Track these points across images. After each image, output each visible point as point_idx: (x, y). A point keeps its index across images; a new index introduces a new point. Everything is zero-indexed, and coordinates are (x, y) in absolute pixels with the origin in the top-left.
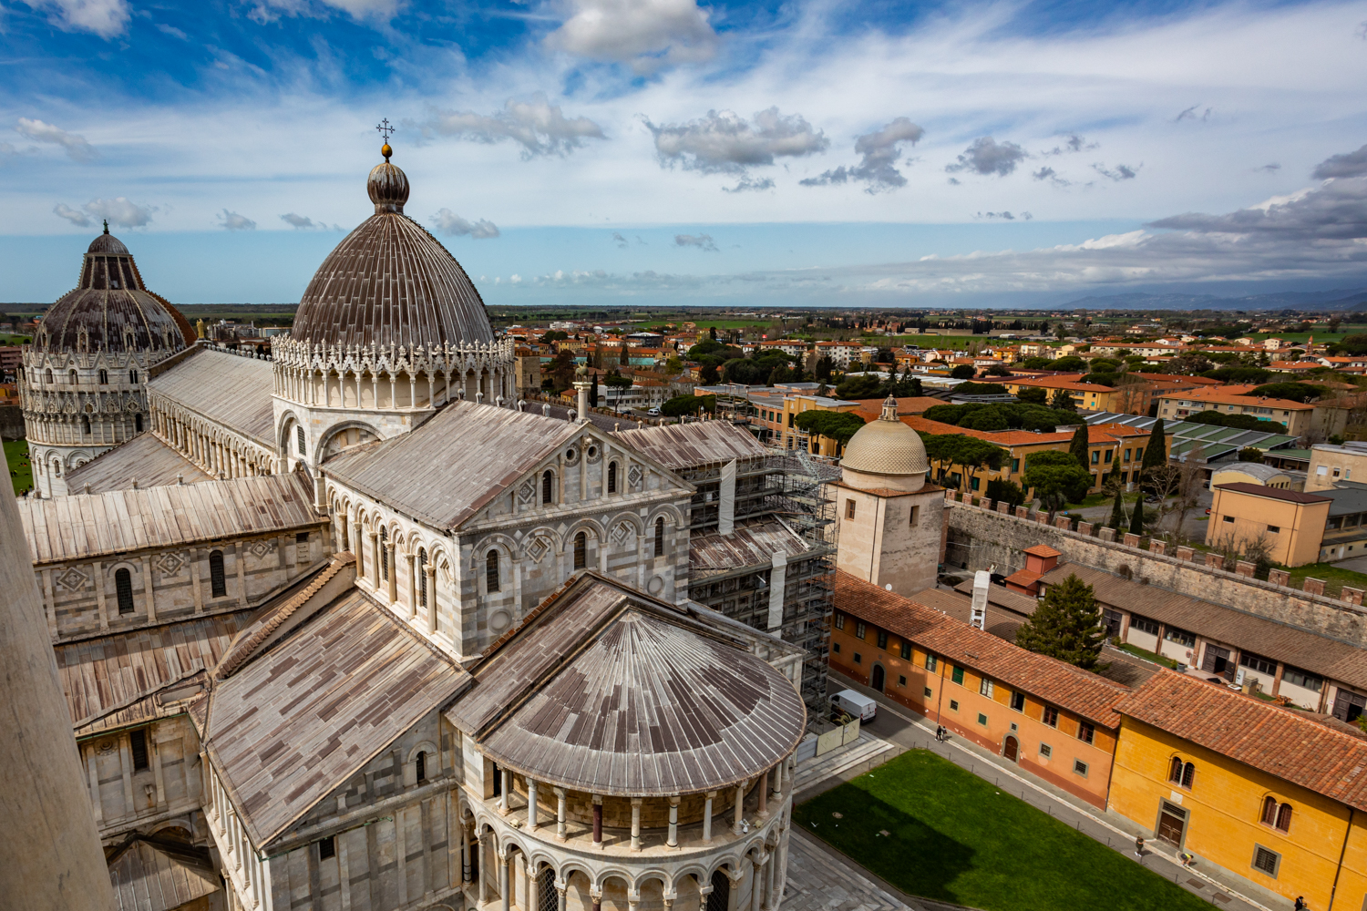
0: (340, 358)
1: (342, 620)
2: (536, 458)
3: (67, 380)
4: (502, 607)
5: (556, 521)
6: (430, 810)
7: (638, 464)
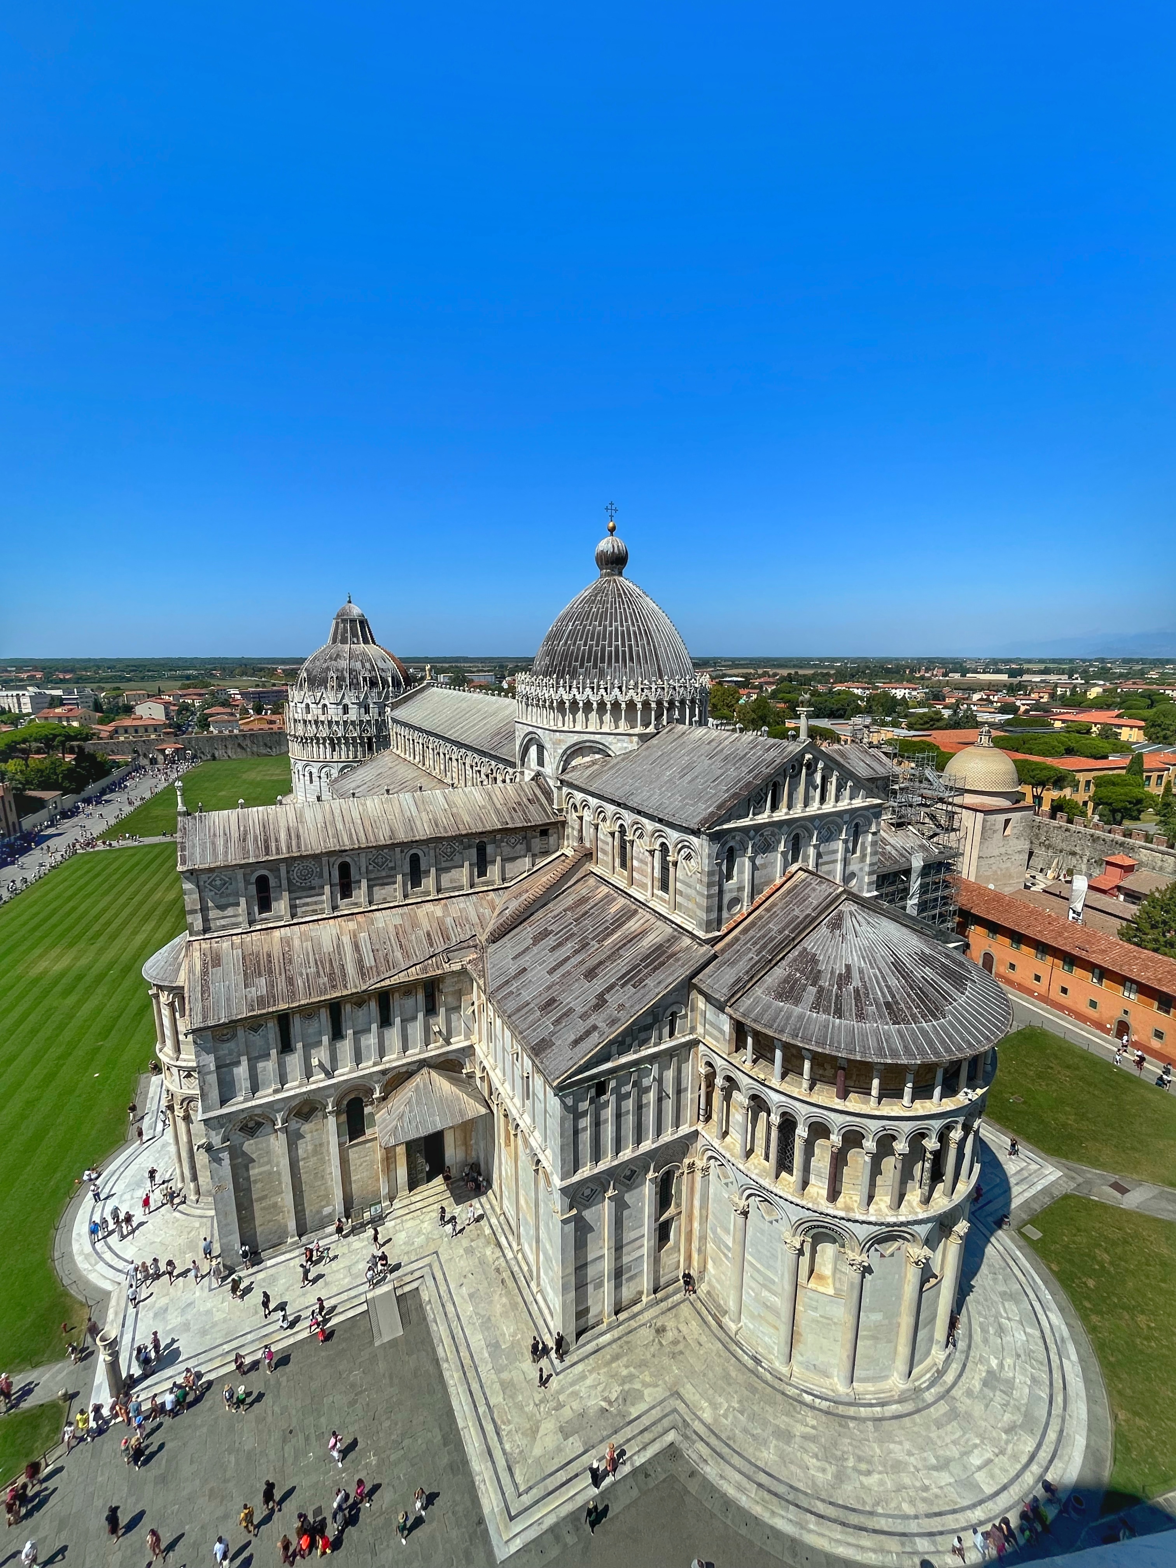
0: (581, 689)
1: (583, 900)
2: (767, 772)
3: (320, 711)
4: (735, 894)
5: (780, 824)
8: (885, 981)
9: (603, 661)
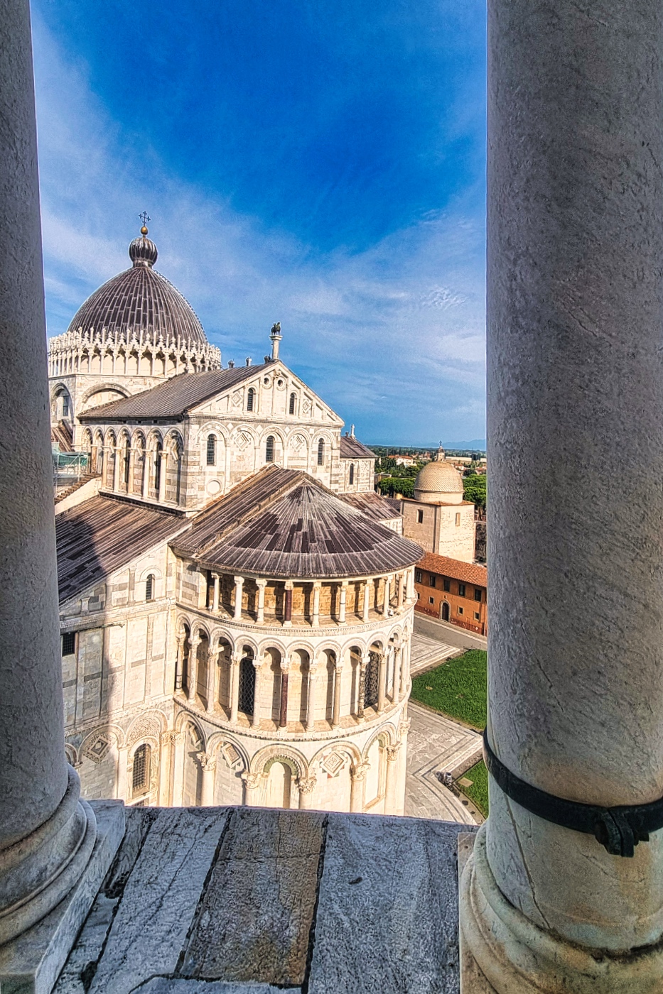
0: (103, 340)
4: (216, 477)
5: (255, 422)
6: (153, 624)
7: (309, 399)
8: (328, 528)
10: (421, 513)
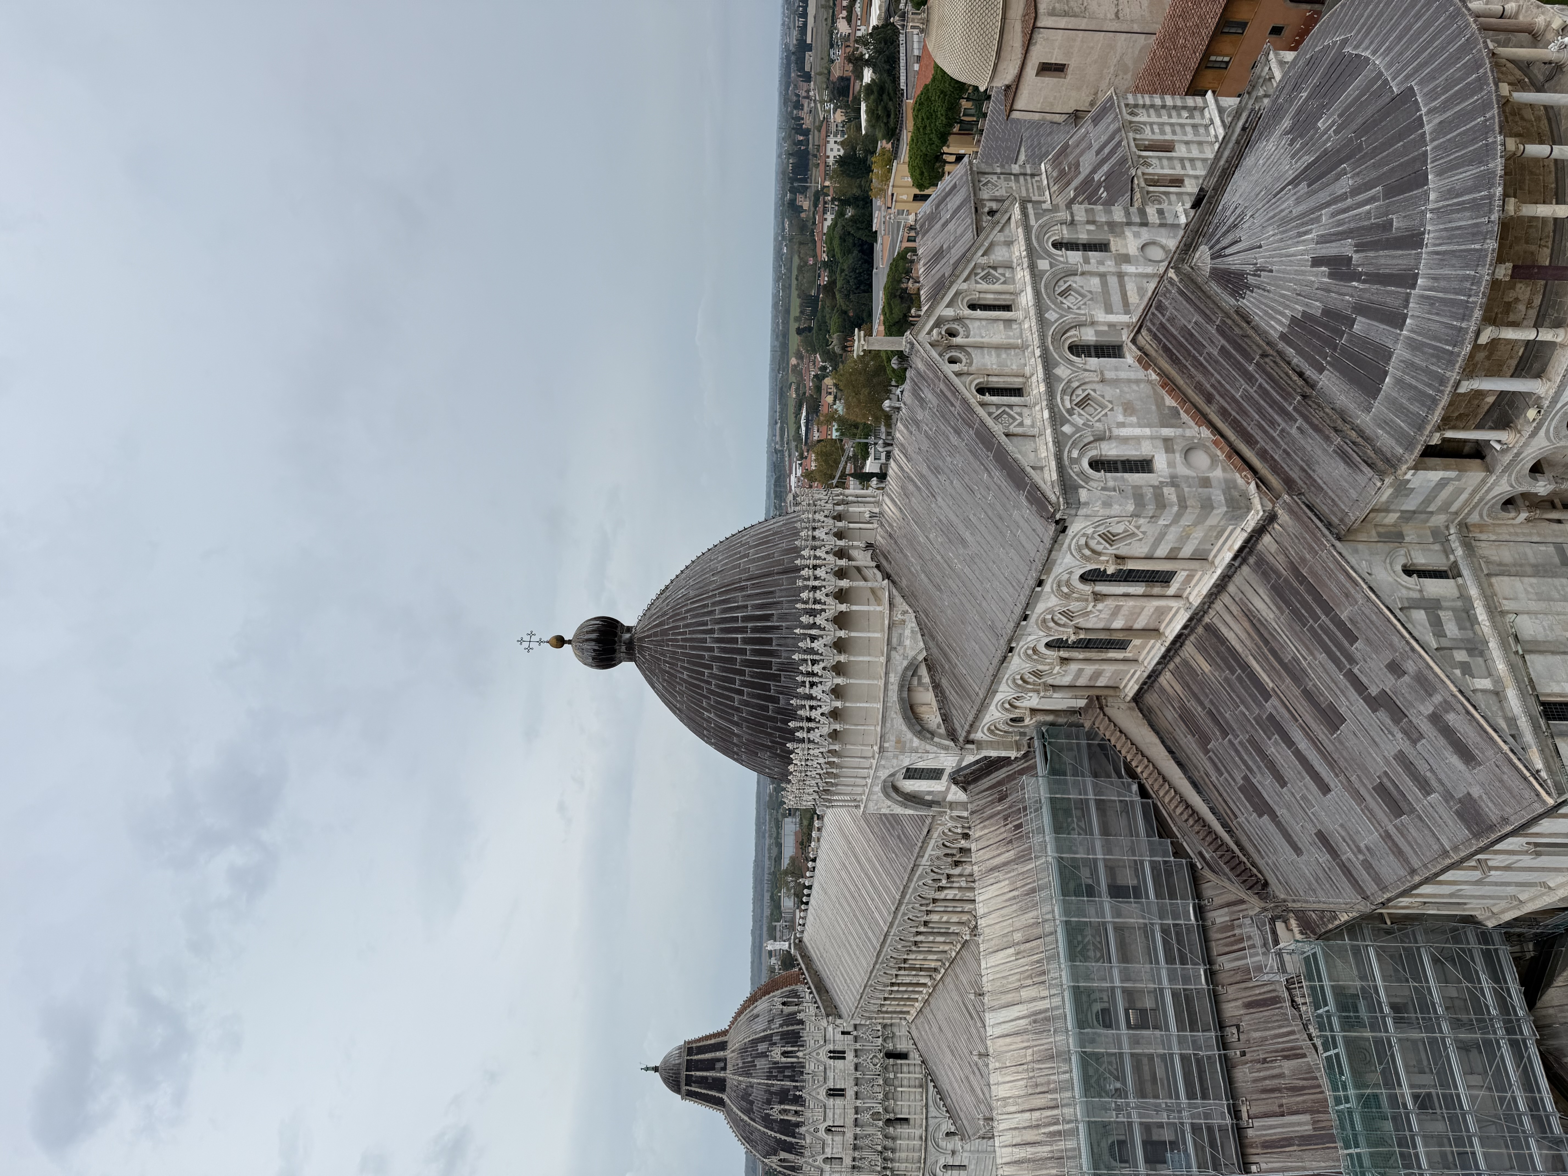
0: (813, 703)
1: (1186, 717)
2: (957, 404)
3: (838, 1139)
4: (1178, 455)
5: (1050, 379)
6: (1500, 564)
7: (973, 273)
8: (1343, 197)
9: (768, 665)
10: (1046, 69)
